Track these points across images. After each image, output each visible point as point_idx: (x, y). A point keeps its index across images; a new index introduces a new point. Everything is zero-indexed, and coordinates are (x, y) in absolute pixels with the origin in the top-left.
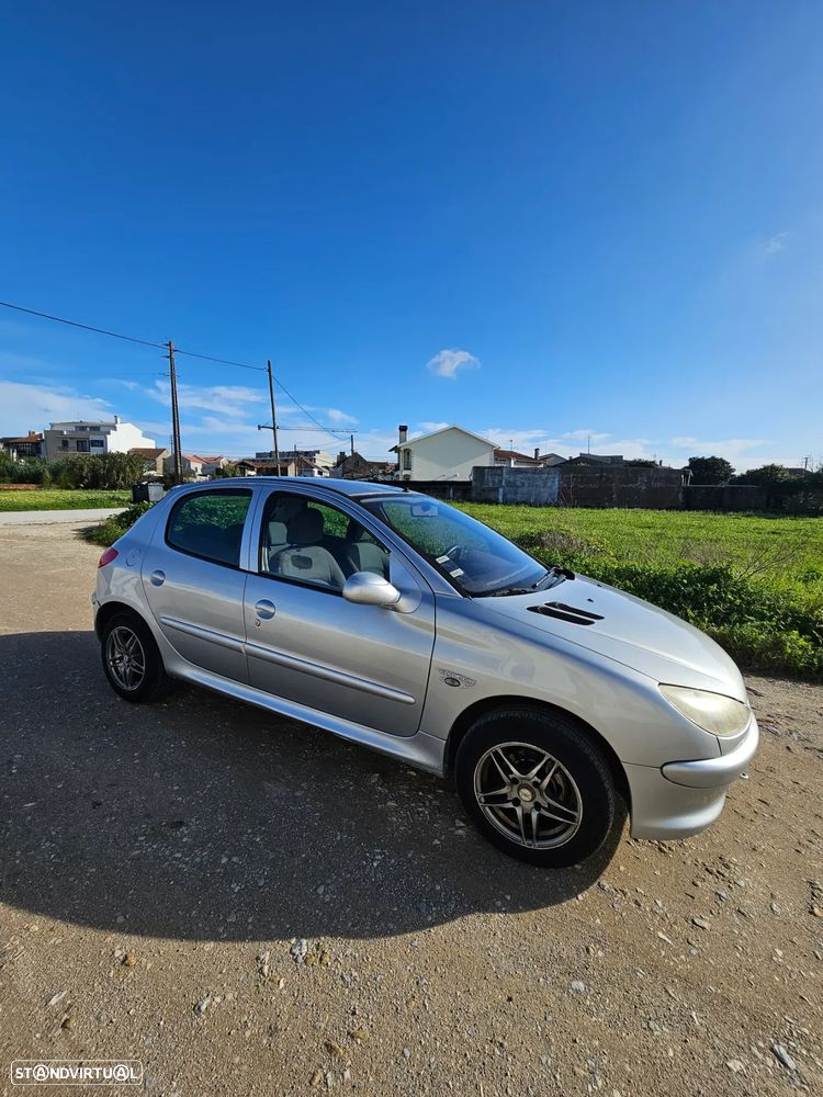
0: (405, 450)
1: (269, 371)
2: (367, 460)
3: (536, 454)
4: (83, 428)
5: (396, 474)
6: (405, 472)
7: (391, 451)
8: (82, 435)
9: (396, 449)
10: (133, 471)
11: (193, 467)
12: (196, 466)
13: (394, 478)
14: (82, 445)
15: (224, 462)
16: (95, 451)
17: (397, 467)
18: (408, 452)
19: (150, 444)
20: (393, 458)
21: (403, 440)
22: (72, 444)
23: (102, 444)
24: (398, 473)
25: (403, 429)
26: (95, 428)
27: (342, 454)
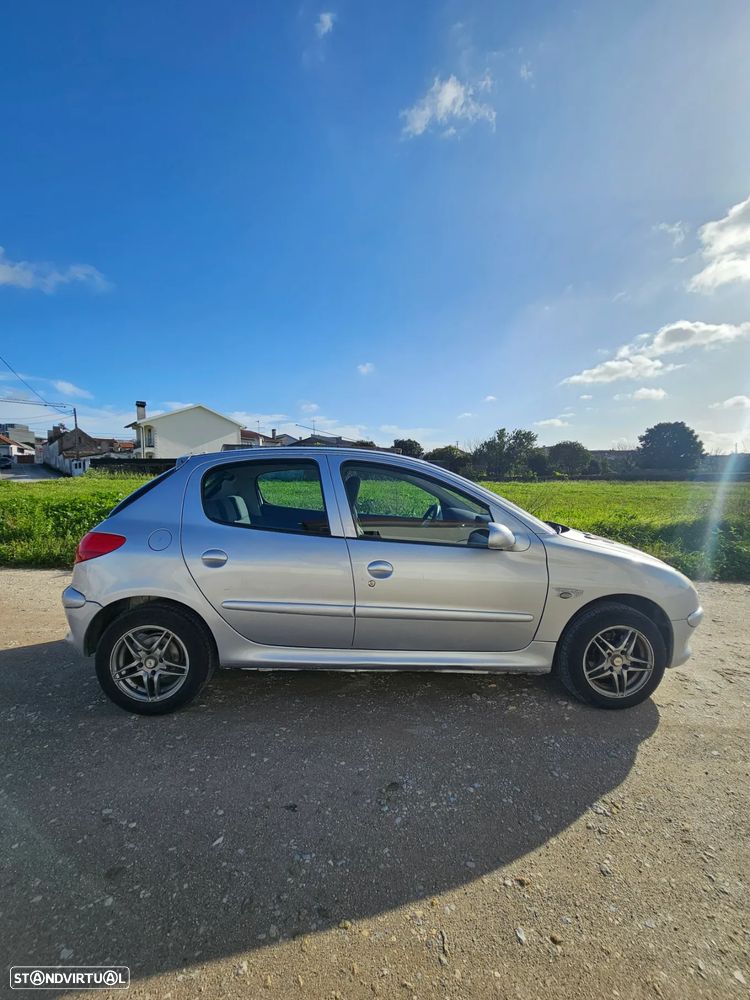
0: (145, 427)
2: (93, 436)
3: (274, 434)
5: (135, 451)
6: (147, 450)
7: (127, 427)
9: (134, 425)
13: (133, 456)
17: (137, 445)
18: (149, 429)
20: (131, 435)
21: (141, 416)
24: (141, 449)
25: (141, 405)
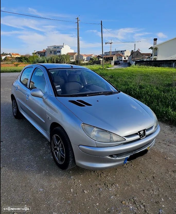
0: (155, 48)
1: (101, 24)
2: (141, 53)
4: (55, 47)
5: (151, 58)
6: (155, 57)
7: (149, 49)
8: (55, 49)
9: (151, 48)
10: (67, 60)
11: (84, 58)
12: (85, 58)
14: (55, 52)
15: (93, 56)
16: (58, 54)
19: (72, 51)
20: (151, 51)
21: (155, 44)
22: (53, 52)
23: (60, 52)
24: (152, 57)
25: (155, 40)
26: (58, 47)
27: (132, 51)
